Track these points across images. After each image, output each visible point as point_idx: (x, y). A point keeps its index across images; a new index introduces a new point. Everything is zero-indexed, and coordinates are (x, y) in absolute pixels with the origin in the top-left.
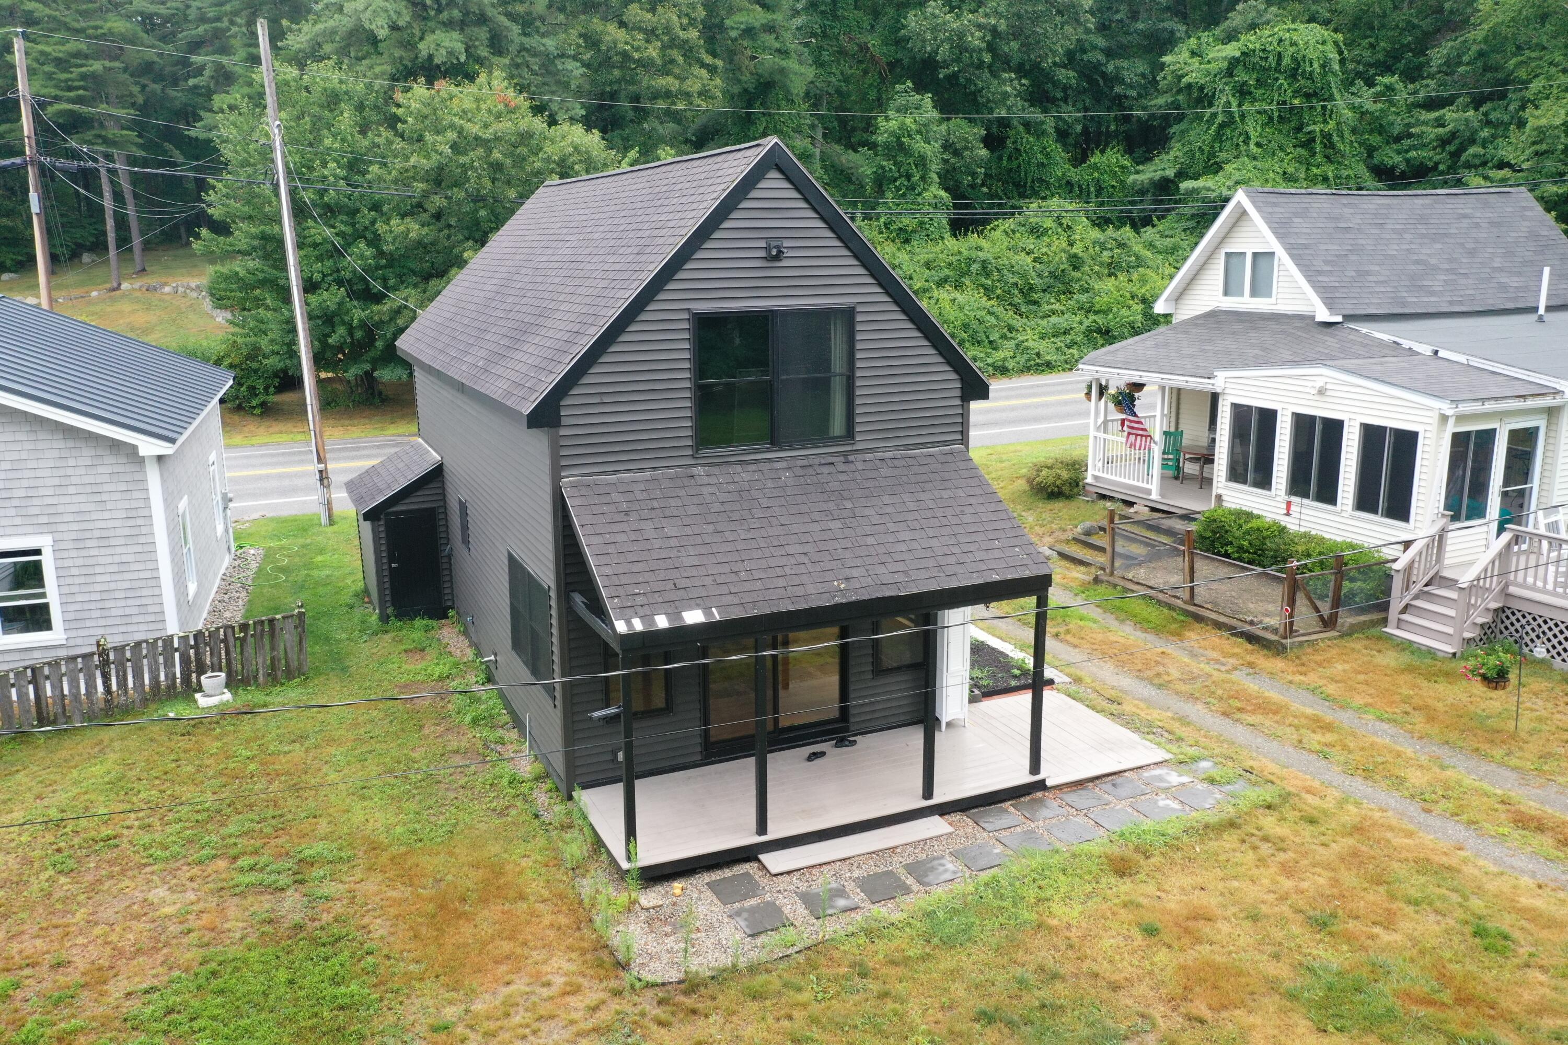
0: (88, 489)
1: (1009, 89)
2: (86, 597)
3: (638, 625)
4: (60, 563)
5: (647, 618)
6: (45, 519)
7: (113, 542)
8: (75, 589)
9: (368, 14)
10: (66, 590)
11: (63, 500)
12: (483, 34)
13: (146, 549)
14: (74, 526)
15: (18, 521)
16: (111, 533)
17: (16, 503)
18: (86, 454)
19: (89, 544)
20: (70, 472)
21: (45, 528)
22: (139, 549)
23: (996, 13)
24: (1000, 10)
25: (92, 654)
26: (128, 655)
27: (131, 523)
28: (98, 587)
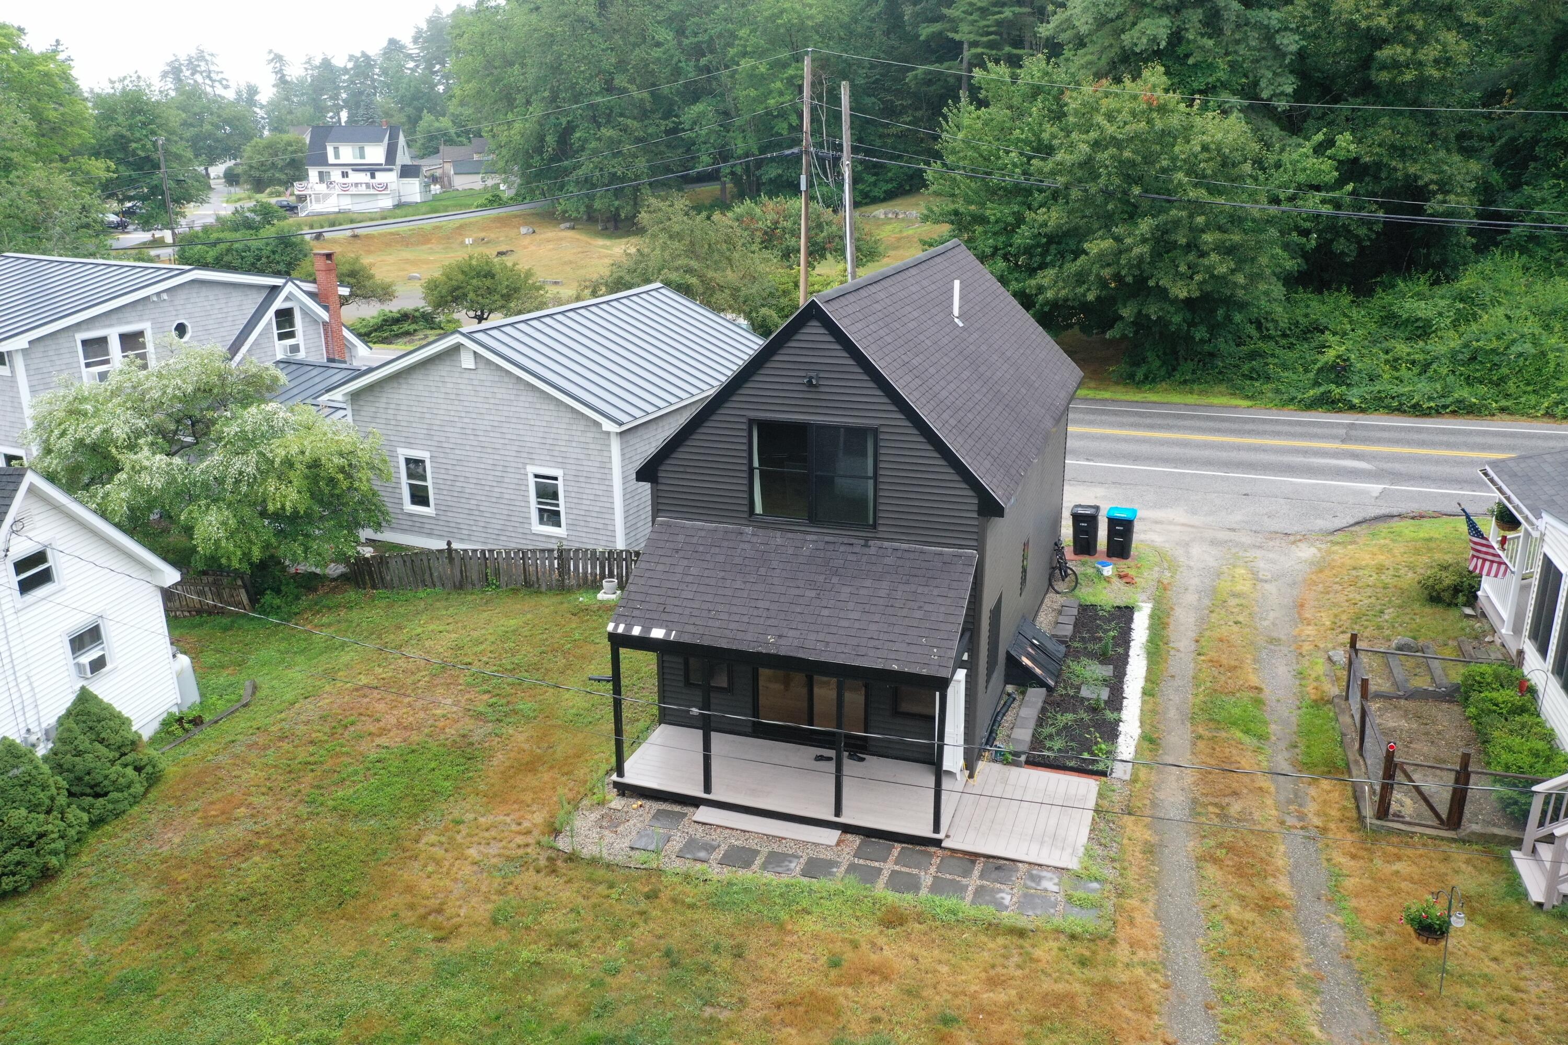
0: (582, 446)
2: (578, 512)
3: (621, 629)
4: (567, 488)
5: (629, 627)
6: (560, 460)
7: (592, 481)
8: (573, 506)
10: (568, 505)
11: (570, 450)
13: (609, 489)
14: (574, 467)
15: (548, 458)
16: (592, 475)
17: (548, 447)
19: (581, 479)
21: (560, 465)
22: (605, 488)
25: (553, 550)
26: (573, 554)
27: (602, 471)
28: (584, 507)
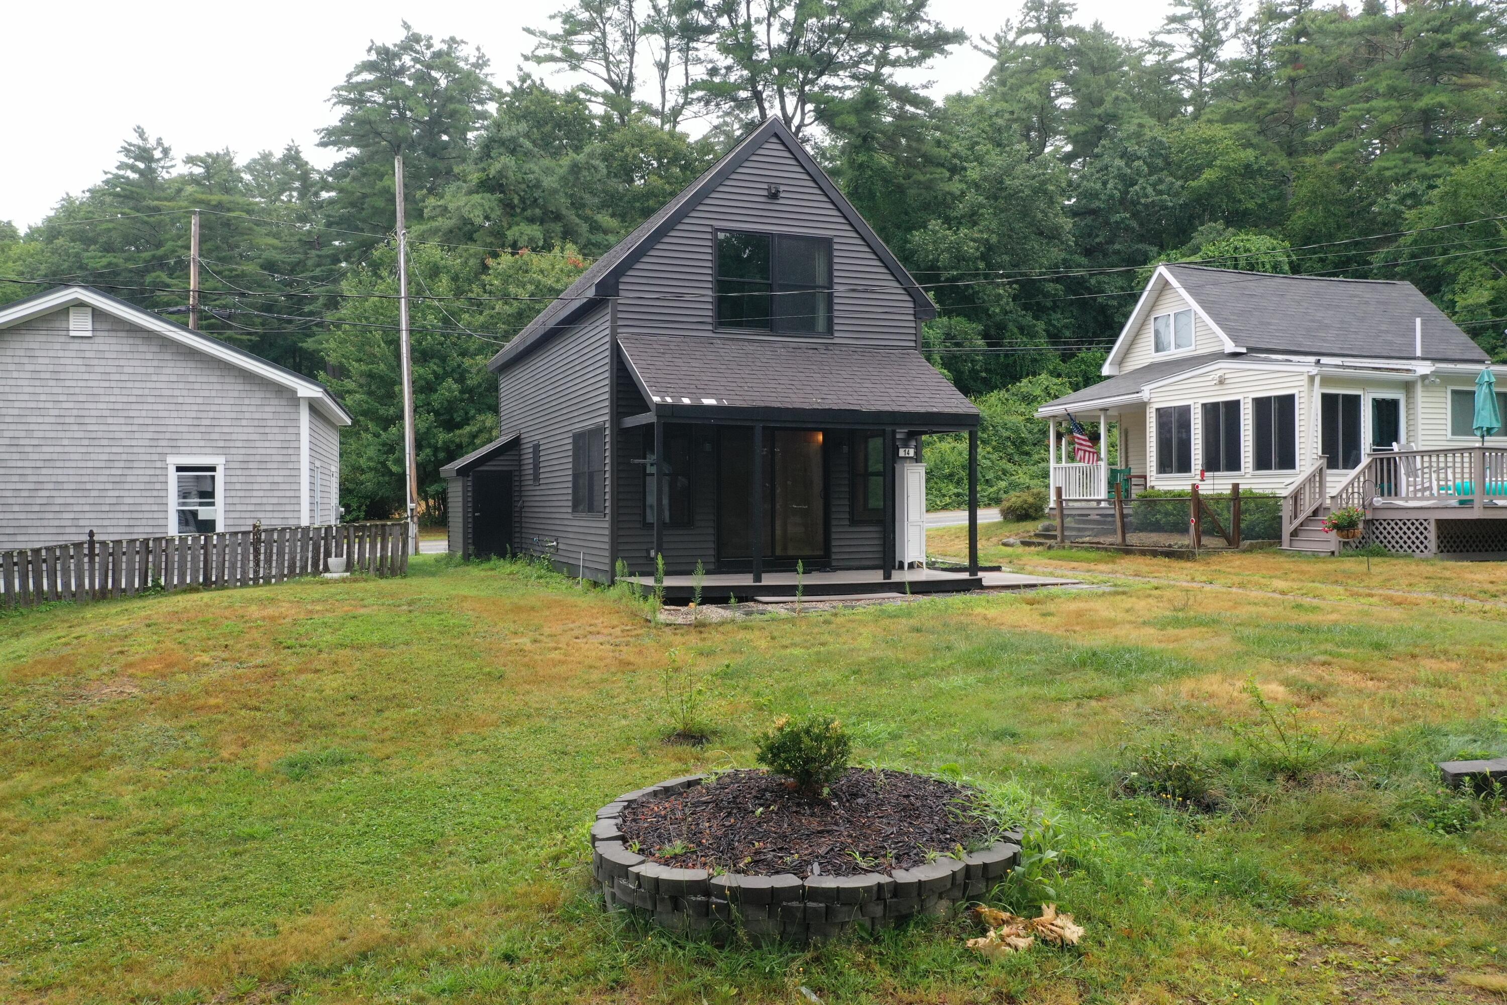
0: (256, 423)
1: (1001, 291)
2: (244, 508)
4: (228, 479)
5: (676, 398)
6: (221, 444)
7: (269, 466)
8: (236, 500)
9: (467, 208)
10: (230, 501)
11: (236, 430)
12: (558, 228)
13: (293, 473)
14: (243, 451)
15: (202, 443)
16: (268, 459)
17: (203, 429)
18: (257, 397)
19: (251, 465)
20: (245, 408)
21: (220, 451)
22: (287, 472)
23: (988, 230)
24: (991, 227)
25: (249, 532)
26: (275, 536)
27: (285, 452)
28: (254, 501)
